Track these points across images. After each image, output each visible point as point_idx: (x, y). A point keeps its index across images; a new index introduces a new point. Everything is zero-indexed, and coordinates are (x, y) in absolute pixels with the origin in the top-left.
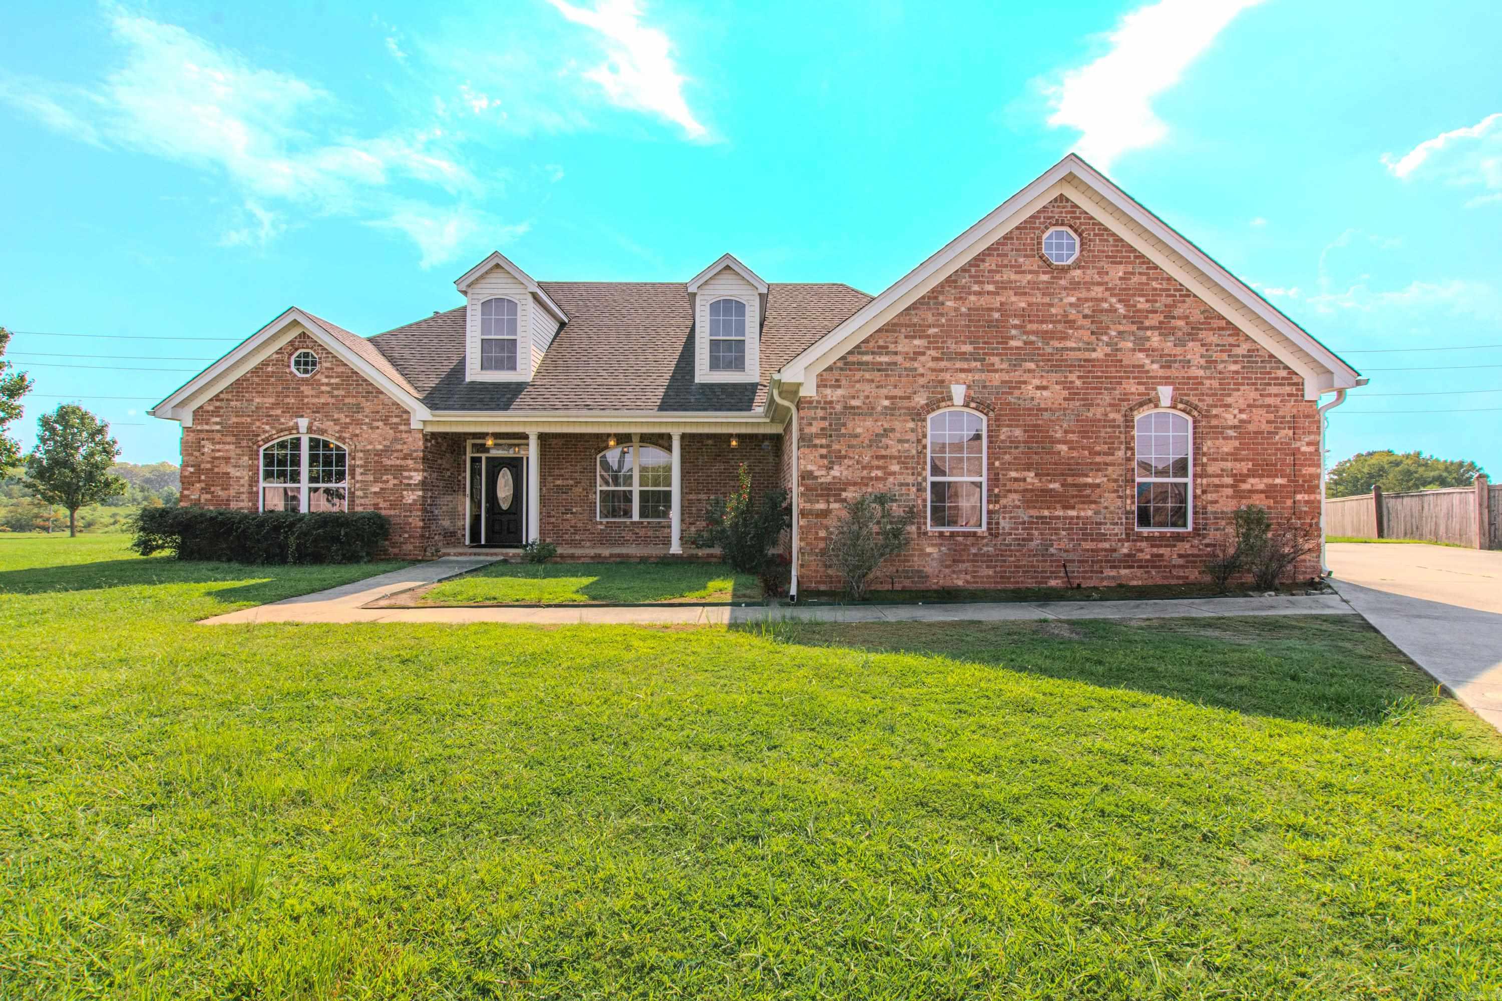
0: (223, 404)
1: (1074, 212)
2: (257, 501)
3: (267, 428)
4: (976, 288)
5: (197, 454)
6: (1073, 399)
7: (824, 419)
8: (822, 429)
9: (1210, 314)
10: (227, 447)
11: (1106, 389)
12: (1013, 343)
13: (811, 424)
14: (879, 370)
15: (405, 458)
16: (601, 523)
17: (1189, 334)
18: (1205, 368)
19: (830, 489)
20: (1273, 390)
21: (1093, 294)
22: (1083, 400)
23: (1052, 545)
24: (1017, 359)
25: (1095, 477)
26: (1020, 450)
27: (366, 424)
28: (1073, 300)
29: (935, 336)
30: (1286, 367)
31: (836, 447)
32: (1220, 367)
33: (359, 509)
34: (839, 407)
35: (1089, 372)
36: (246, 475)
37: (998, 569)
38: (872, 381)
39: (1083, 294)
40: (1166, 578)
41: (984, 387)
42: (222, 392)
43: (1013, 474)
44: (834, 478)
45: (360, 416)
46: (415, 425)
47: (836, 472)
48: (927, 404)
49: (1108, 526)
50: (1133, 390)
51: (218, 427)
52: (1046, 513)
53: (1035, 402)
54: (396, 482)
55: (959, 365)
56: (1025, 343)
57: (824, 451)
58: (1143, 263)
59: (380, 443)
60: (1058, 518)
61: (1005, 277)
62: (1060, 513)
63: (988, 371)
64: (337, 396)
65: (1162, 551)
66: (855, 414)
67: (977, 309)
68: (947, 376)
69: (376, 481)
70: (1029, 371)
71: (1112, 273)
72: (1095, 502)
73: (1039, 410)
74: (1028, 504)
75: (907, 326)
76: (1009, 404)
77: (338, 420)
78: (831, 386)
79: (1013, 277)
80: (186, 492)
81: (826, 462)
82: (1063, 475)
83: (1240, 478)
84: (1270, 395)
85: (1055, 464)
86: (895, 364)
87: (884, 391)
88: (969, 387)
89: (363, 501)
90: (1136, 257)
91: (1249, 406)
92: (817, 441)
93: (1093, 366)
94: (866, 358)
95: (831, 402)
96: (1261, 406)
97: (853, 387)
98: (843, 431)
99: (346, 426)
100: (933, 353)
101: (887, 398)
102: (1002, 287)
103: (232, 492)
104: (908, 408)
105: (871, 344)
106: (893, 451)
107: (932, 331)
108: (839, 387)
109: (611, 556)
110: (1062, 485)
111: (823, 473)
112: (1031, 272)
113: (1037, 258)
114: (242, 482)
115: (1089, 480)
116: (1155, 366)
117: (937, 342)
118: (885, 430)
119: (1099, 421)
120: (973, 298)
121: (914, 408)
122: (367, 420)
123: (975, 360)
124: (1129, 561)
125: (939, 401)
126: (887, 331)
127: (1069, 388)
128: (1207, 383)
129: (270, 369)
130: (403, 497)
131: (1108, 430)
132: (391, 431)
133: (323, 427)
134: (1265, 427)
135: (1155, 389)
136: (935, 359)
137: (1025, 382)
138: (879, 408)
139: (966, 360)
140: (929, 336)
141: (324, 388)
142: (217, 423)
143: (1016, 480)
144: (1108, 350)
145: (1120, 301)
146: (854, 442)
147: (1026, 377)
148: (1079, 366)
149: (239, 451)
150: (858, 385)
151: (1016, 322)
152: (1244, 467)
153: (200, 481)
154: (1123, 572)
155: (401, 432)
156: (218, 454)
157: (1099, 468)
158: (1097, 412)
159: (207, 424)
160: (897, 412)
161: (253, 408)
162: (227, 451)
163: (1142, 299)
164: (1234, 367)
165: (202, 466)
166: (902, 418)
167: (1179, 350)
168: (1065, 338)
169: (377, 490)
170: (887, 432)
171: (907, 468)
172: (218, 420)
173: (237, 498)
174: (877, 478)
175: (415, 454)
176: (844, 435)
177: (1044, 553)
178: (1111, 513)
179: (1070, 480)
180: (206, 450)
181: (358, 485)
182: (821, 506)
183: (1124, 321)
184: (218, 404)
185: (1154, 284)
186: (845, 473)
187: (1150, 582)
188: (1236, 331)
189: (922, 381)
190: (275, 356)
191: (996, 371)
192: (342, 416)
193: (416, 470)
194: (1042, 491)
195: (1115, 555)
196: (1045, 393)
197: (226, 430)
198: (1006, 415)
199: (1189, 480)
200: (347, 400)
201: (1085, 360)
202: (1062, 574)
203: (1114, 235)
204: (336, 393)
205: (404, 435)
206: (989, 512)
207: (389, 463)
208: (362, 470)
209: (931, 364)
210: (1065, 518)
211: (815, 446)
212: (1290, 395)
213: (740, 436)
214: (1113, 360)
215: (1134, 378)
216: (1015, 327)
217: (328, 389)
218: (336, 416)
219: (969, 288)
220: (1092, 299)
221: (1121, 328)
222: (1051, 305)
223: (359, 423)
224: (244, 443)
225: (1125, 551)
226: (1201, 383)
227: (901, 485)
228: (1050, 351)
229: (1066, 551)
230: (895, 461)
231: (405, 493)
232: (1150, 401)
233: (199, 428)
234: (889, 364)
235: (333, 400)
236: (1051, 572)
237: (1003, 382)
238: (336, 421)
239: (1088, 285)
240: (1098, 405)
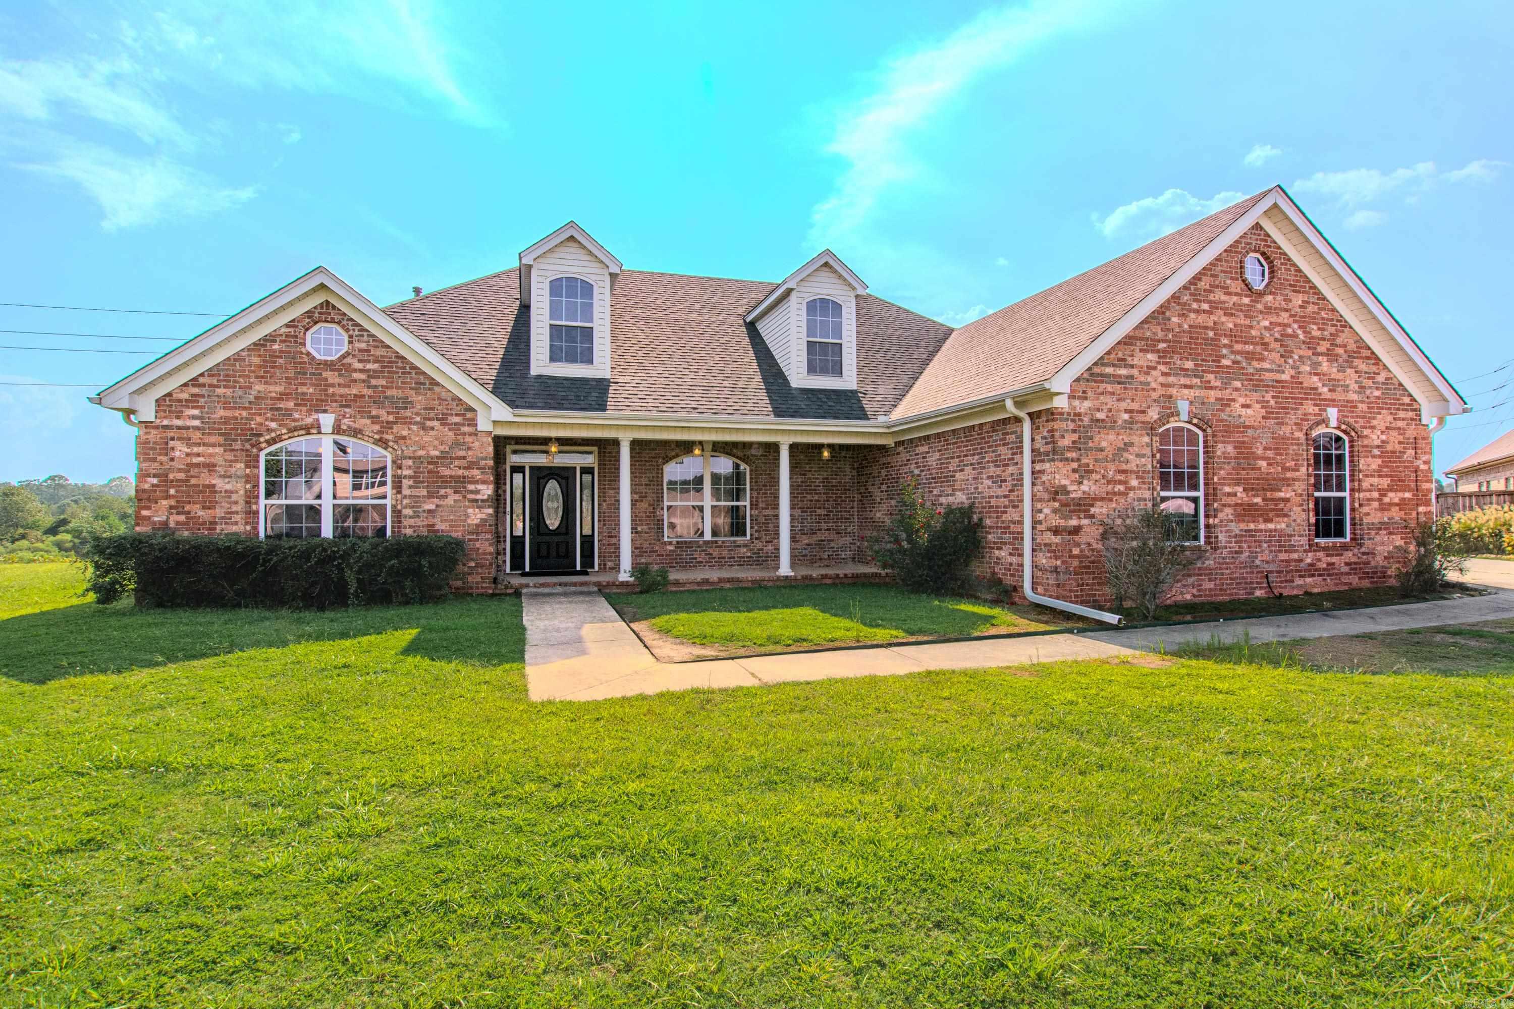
0: (204, 391)
1: (1266, 241)
2: (258, 523)
3: (273, 425)
4: (1195, 306)
5: (164, 459)
6: (1269, 418)
7: (1074, 431)
8: (1074, 442)
9: (1362, 345)
10: (211, 450)
11: (1292, 409)
12: (1226, 362)
13: (1063, 437)
14: (1119, 383)
15: (469, 468)
16: (670, 543)
17: (1347, 362)
18: (1359, 393)
19: (1080, 505)
20: (1401, 414)
21: (1280, 320)
22: (1276, 418)
23: (1256, 557)
24: (1228, 375)
25: (1286, 492)
26: (1232, 465)
27: (416, 423)
28: (1266, 323)
29: (1164, 351)
30: (1410, 395)
31: (1085, 461)
32: (1368, 392)
33: (409, 532)
34: (1086, 420)
35: (1280, 392)
36: (241, 488)
37: (1218, 582)
38: (1113, 394)
39: (1274, 319)
40: (1336, 584)
41: (1203, 403)
42: (202, 375)
43: (1227, 489)
44: (1084, 493)
45: (408, 413)
46: (484, 425)
47: (1085, 488)
48: (1159, 419)
49: (1296, 538)
50: (1311, 411)
51: (197, 423)
52: (1252, 526)
53: (1242, 420)
54: (457, 497)
55: (1183, 381)
56: (1234, 362)
57: (1075, 465)
58: (1315, 294)
59: (435, 448)
60: (1261, 531)
61: (1217, 298)
62: (1262, 526)
63: (1206, 388)
64: (376, 387)
65: (1334, 560)
66: (1100, 427)
67: (1196, 327)
68: (1174, 391)
69: (430, 496)
70: (1237, 389)
71: (1294, 301)
72: (1286, 515)
73: (1245, 427)
74: (1239, 518)
75: (1141, 339)
76: (1222, 421)
77: (378, 417)
78: (1079, 398)
79: (1224, 298)
80: (145, 513)
81: (1077, 475)
82: (1264, 490)
83: (1383, 493)
84: (1399, 419)
85: (1258, 479)
86: (1132, 377)
87: (1123, 405)
88: (1191, 402)
89: (412, 522)
90: (1311, 288)
91: (1387, 428)
92: (1069, 455)
93: (1283, 387)
94: (1109, 370)
95: (1079, 414)
96: (1394, 429)
97: (1098, 399)
98: (1091, 445)
99: (389, 425)
100: (1162, 368)
101: (1126, 411)
102: (1216, 306)
103: (219, 512)
104: (1143, 423)
105: (1112, 356)
106: (1132, 466)
107: (1162, 346)
108: (1086, 398)
109: (721, 580)
110: (1264, 500)
111: (1075, 487)
112: (1236, 294)
113: (1240, 281)
114: (234, 497)
115: (1282, 495)
116: (1325, 389)
117: (1165, 357)
118: (1125, 444)
119: (1288, 438)
120: (1192, 315)
121: (1148, 423)
122: (418, 419)
123: (1196, 376)
124: (1312, 571)
125: (1169, 416)
126: (1125, 344)
127: (1266, 408)
128: (1360, 405)
129: (276, 347)
130: (467, 516)
131: (1295, 447)
132: (451, 434)
133: (356, 425)
134: (1398, 448)
135: (1325, 410)
136: (1164, 374)
137: (1234, 400)
138: (1120, 422)
139: (1188, 376)
140: (1158, 351)
141: (356, 375)
142: (194, 417)
143: (1229, 494)
144: (1293, 372)
145: (1300, 327)
146: (1101, 456)
147: (1235, 395)
148: (1273, 387)
149: (230, 456)
150: (1102, 397)
151: (1226, 341)
152: (1385, 482)
153: (168, 497)
154: (1309, 580)
155: (464, 434)
156: (196, 460)
157: (1289, 482)
158: (1285, 431)
159: (178, 417)
160: (1135, 427)
161: (252, 398)
162: (210, 455)
163: (1315, 327)
164: (1377, 393)
165: (171, 476)
166: (1139, 432)
167: (1340, 376)
168: (1262, 359)
169: (432, 507)
170: (1128, 445)
171: (1144, 483)
172: (196, 412)
173: (227, 519)
174: (1120, 494)
175: (483, 463)
176: (1091, 449)
177: (1250, 565)
178: (1299, 525)
179: (1269, 494)
180: (177, 454)
181: (405, 501)
182: (1074, 522)
183: (1303, 346)
184: (196, 390)
185: (1323, 314)
186: (1093, 488)
187: (1326, 589)
188: (1377, 360)
189: (1155, 395)
190: (283, 330)
191: (1211, 388)
192: (383, 413)
193: (484, 483)
194: (1249, 505)
195: (1302, 564)
196: (1249, 411)
197: (209, 427)
198: (1220, 431)
199: (1346, 494)
200: (389, 393)
201: (1277, 381)
202: (1265, 585)
203: (1295, 265)
204: (374, 382)
205: (468, 439)
206: (1207, 526)
207: (448, 473)
208: (411, 483)
209: (1161, 379)
210: (1266, 531)
211: (1067, 459)
212: (1412, 419)
213: (831, 446)
214: (1296, 381)
215: (1312, 399)
216: (1225, 346)
217: (363, 376)
218: (374, 413)
219: (1190, 305)
220: (1280, 324)
221: (1301, 353)
222: (1251, 327)
223: (408, 422)
224: (237, 445)
225: (1309, 561)
226: (1355, 407)
227: (1140, 500)
228: (1251, 371)
229: (1267, 562)
230: (1134, 476)
231: (470, 511)
232: (1323, 421)
233: (166, 422)
234: (1127, 377)
235: (369, 392)
236: (1257, 583)
237: (1217, 399)
238: (375, 419)
239: (1278, 310)
240: (1287, 424)
